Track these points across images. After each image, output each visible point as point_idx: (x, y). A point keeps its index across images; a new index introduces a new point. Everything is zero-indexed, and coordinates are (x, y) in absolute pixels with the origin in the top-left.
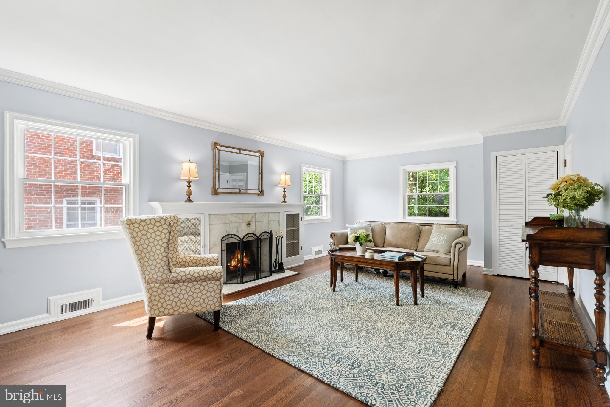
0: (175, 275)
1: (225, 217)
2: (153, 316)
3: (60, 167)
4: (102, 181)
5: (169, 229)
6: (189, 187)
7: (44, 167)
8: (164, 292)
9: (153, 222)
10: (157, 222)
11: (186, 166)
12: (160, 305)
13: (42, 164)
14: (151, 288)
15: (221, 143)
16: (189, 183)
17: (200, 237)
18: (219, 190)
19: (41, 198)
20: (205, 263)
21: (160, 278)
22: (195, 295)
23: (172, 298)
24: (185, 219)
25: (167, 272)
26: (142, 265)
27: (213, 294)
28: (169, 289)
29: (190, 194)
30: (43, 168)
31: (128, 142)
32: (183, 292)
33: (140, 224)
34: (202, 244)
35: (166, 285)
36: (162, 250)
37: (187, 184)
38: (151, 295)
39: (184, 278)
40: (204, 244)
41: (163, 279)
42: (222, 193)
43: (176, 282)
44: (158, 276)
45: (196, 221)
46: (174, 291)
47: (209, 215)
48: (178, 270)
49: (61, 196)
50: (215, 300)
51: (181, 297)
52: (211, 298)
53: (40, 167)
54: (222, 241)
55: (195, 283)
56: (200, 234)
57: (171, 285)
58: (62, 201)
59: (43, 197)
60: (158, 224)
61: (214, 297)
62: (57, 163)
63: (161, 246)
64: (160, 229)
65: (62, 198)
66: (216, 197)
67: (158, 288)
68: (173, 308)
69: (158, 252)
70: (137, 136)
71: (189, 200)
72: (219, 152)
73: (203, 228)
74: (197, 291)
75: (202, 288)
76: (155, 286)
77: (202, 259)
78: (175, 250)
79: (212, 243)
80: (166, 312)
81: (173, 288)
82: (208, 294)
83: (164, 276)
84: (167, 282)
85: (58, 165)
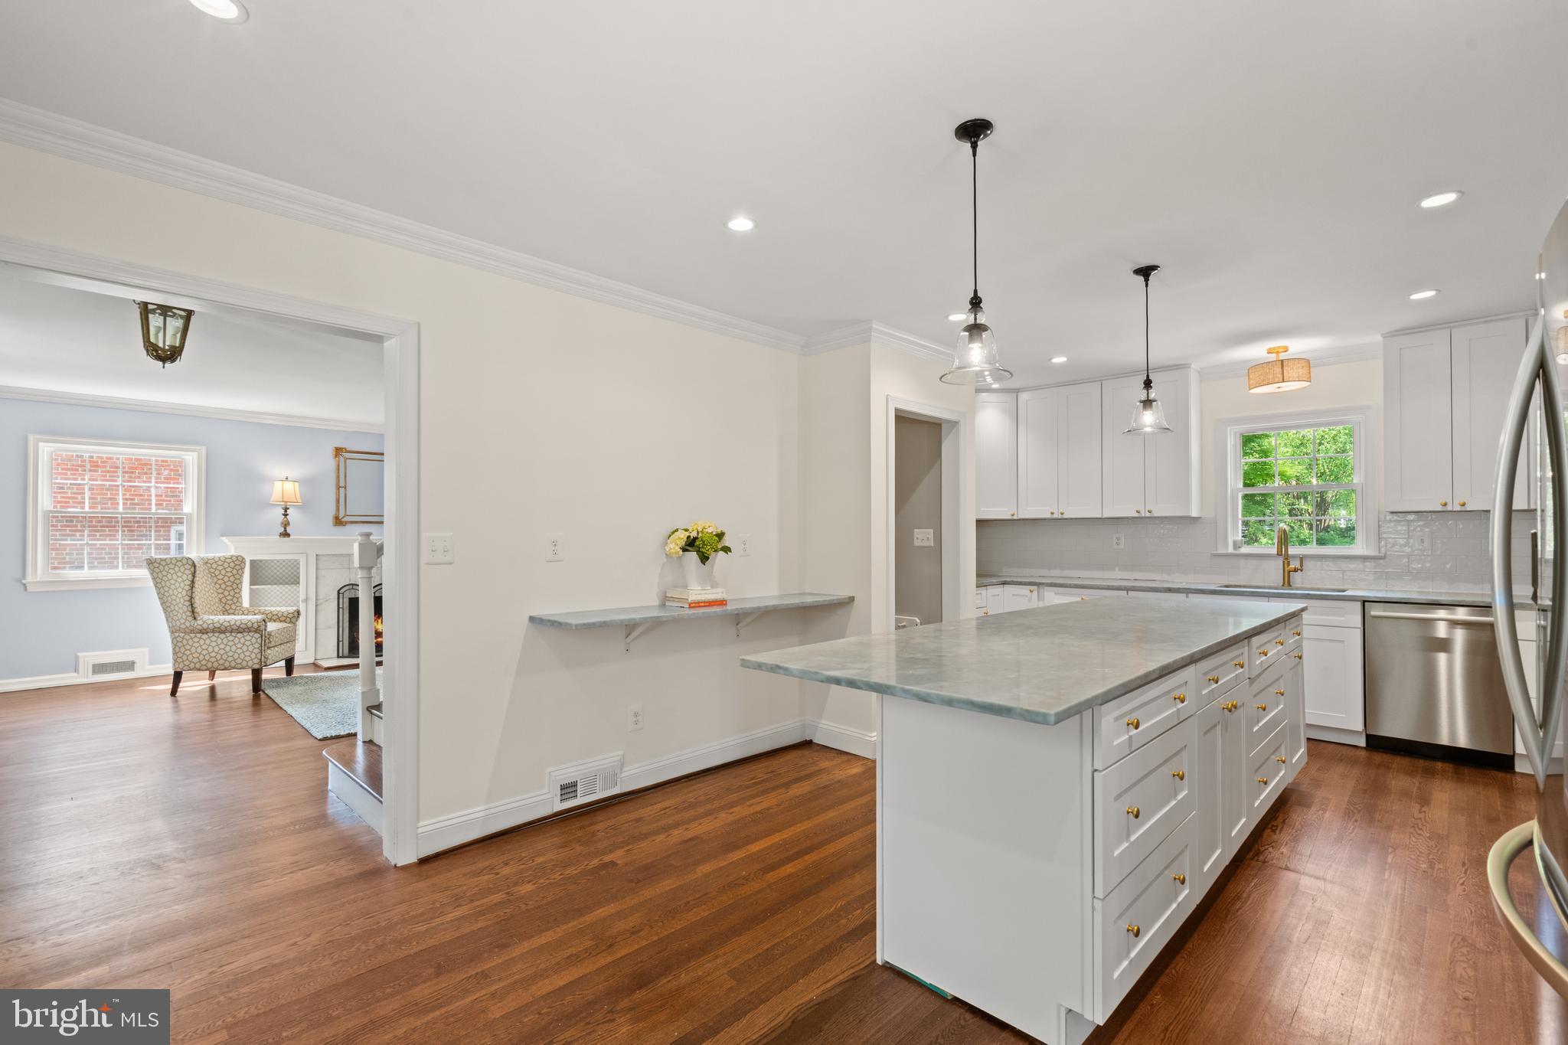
0: (200, 622)
1: (348, 558)
2: (179, 670)
3: (167, 472)
4: (153, 510)
5: (192, 569)
6: (286, 515)
7: (139, 473)
8: (190, 642)
9: (174, 562)
10: (178, 561)
11: (278, 485)
12: (185, 658)
13: (136, 468)
14: (176, 638)
15: (350, 448)
16: (286, 509)
17: (298, 587)
18: (346, 519)
19: (131, 527)
20: (275, 617)
21: (183, 626)
22: (228, 649)
23: (199, 650)
24: (278, 561)
25: (190, 619)
26: (165, 610)
27: (251, 648)
28: (196, 640)
29: (286, 524)
30: (137, 475)
31: (191, 457)
32: (214, 644)
33: (160, 564)
34: (302, 596)
35: (193, 635)
36: (184, 593)
37: (283, 511)
38: (176, 645)
39: (211, 627)
40: (305, 597)
41: (187, 627)
42: (352, 522)
43: (204, 631)
44: (181, 624)
45: (296, 564)
46: (202, 642)
47: (317, 555)
48: (206, 617)
49: (167, 523)
50: (253, 656)
51: (210, 649)
52: (247, 653)
53: (132, 473)
54: (339, 593)
55: (228, 634)
56: (298, 583)
57: (199, 635)
58: (169, 531)
59: (136, 525)
60: (179, 564)
61: (252, 652)
62: (162, 466)
63: (183, 589)
64: (182, 569)
65: (170, 527)
66: (340, 529)
67: (183, 638)
68: (199, 662)
69: (180, 595)
70: (204, 449)
71: (285, 534)
72: (345, 462)
73: (307, 573)
74: (231, 643)
75: (236, 641)
76: (179, 636)
77: (271, 612)
78: (235, 600)
79: (321, 596)
80: (192, 666)
81: (200, 638)
82: (245, 648)
83: (188, 624)
84: (192, 631)
85: (163, 468)
